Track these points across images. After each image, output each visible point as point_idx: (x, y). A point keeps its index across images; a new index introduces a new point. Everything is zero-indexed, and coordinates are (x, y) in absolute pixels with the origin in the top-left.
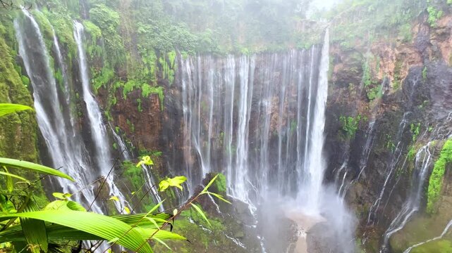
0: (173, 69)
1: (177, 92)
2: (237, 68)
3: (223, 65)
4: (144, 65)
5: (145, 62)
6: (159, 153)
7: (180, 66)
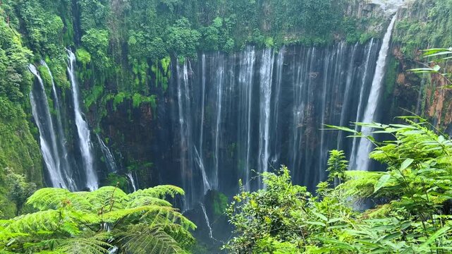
0: (167, 76)
2: (258, 65)
3: (238, 60)
4: (135, 75)
5: (136, 72)
6: (150, 164)
7: (175, 72)
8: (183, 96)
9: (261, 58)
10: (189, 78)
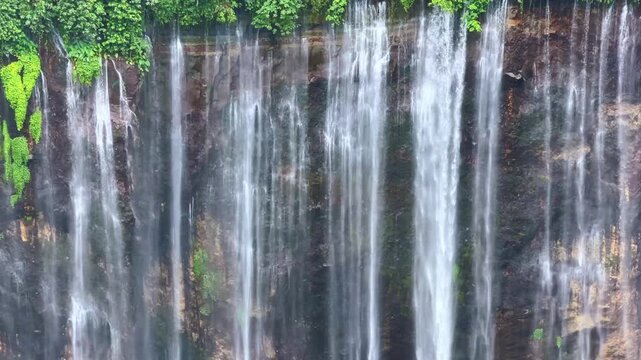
0: (25, 132)
1: (47, 233)
2: (400, 77)
3: (316, 60)
7: (58, 117)
8: (95, 215)
9: (411, 49)
10: (118, 141)
